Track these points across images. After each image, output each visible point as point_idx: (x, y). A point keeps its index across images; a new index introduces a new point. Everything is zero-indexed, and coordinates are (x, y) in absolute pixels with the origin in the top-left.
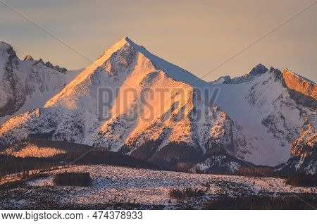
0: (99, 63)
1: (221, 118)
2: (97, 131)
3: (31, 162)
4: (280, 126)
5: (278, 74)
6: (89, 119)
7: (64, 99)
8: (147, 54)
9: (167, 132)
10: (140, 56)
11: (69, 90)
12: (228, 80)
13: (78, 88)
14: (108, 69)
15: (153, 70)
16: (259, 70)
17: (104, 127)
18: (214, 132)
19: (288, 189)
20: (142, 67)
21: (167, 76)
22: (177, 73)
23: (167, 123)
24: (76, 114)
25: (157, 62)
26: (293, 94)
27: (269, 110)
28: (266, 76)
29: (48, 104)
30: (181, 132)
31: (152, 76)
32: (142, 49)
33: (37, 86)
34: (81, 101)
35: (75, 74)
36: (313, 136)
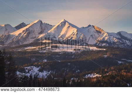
0: (59, 24)
1: (82, 35)
2: (58, 37)
3: (45, 43)
4: (94, 37)
5: (94, 27)
6: (56, 35)
7: (52, 31)
8: (68, 22)
9: (72, 38)
10: (67, 23)
11: (53, 29)
12: (83, 28)
13: (54, 29)
14: (60, 25)
15: (69, 25)
16: (90, 26)
17: (59, 36)
19: (97, 49)
20: (67, 25)
21: (72, 27)
22: (74, 26)
23: (72, 36)
24: (54, 34)
26: (96, 31)
27: (91, 34)
28: (91, 27)
29: (49, 32)
30: (74, 38)
31: (69, 27)
32: (67, 21)
33: (46, 28)
34: (55, 31)
35: (54, 26)
36: (100, 39)
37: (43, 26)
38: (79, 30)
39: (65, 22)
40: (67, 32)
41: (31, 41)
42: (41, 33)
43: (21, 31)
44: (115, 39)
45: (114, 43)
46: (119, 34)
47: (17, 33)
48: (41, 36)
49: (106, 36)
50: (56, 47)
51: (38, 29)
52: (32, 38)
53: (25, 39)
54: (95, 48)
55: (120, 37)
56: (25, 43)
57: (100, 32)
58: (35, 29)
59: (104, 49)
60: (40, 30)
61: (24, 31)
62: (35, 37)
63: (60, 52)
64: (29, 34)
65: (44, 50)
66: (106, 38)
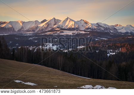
1: (77, 25)
2: (64, 27)
4: (84, 26)
5: (83, 20)
6: (63, 25)
7: (60, 23)
9: (72, 27)
11: (61, 22)
12: (78, 21)
14: (65, 20)
16: (81, 20)
18: (77, 27)
20: (69, 20)
22: (73, 21)
25: (70, 19)
26: (85, 22)
27: (82, 24)
29: (59, 24)
30: (73, 27)
33: (58, 22)
36: (87, 27)
37: (56, 21)
38: (75, 22)
39: (68, 18)
40: (69, 23)
41: (50, 29)
42: (55, 25)
43: (44, 24)
44: (95, 27)
45: (95, 29)
46: (97, 24)
47: (42, 25)
48: (55, 26)
49: (90, 25)
50: (63, 32)
51: (53, 23)
52: (50, 28)
53: (46, 28)
54: (83, 32)
55: (98, 26)
56: (46, 30)
57: (87, 23)
58: (52, 23)
59: (88, 33)
60: (54, 23)
61: (45, 24)
62: (52, 27)
63: (64, 35)
64: (48, 25)
65: (56, 34)
66: (90, 26)
